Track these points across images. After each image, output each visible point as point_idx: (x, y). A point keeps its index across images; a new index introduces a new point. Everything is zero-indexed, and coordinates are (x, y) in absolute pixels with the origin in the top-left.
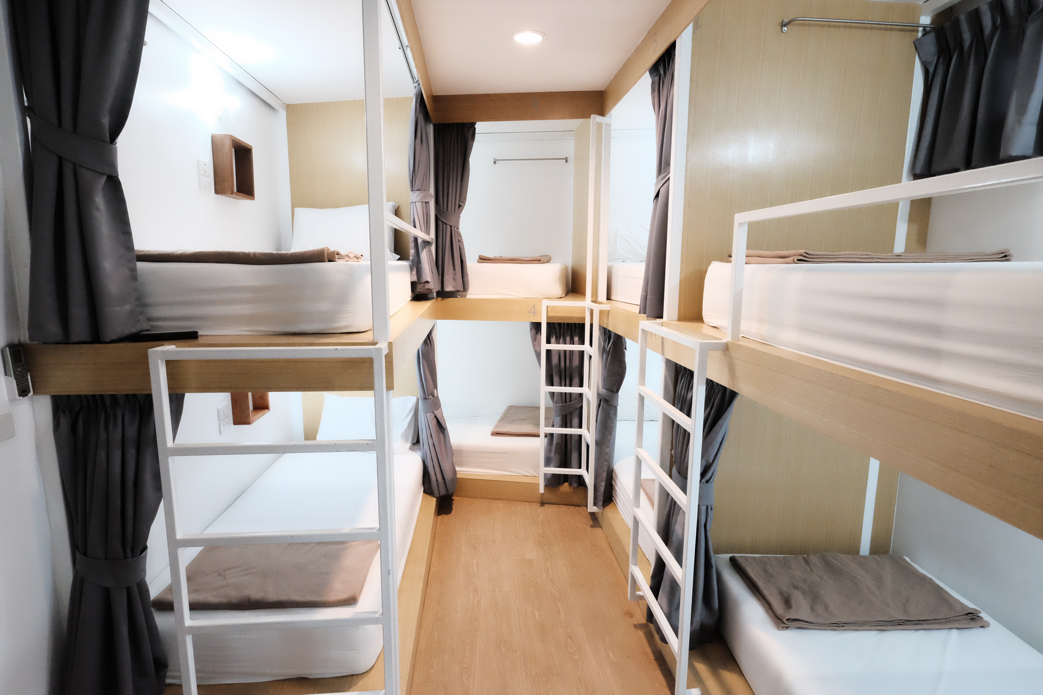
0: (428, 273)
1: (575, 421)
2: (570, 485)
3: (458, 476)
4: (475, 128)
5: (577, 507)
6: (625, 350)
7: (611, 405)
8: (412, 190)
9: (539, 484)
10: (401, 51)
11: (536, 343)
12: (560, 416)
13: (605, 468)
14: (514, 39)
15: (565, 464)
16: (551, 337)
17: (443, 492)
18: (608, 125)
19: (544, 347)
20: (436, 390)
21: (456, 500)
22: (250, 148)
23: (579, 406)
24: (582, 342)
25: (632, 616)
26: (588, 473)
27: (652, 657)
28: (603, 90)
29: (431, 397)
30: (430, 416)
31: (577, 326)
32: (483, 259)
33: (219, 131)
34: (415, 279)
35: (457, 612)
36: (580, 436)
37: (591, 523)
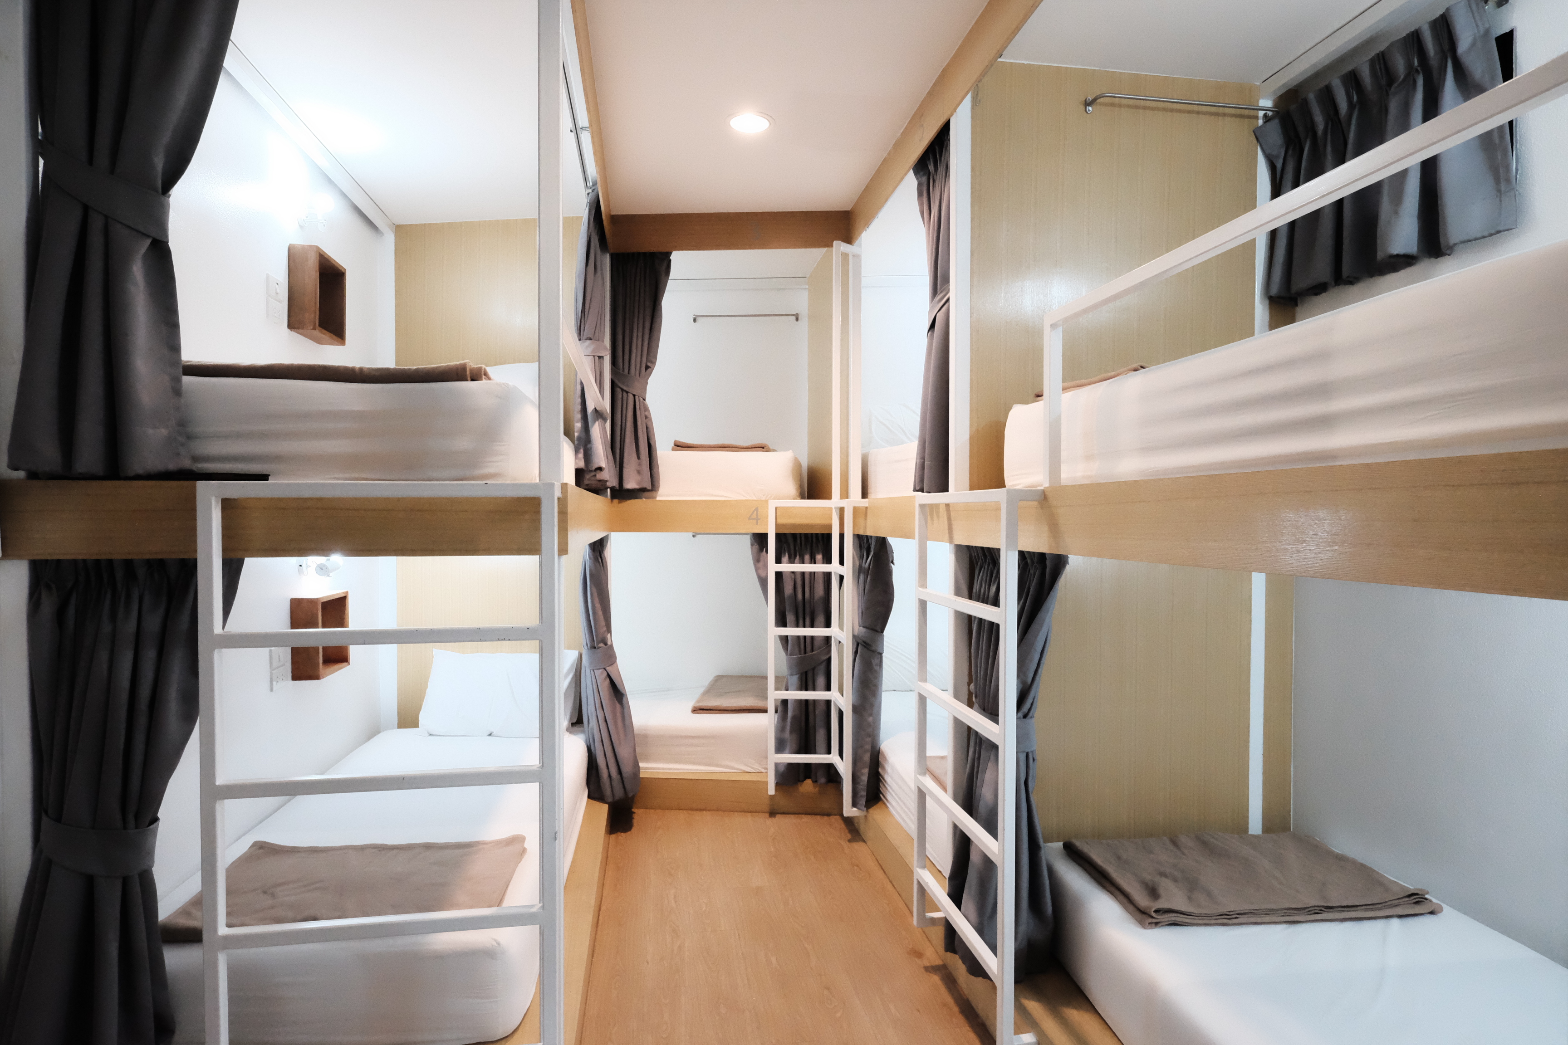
0: (601, 456)
1: (821, 681)
2: (815, 782)
3: (641, 776)
4: (670, 260)
5: (826, 818)
6: (892, 564)
7: (873, 651)
8: (580, 340)
9: (766, 783)
10: (573, 135)
11: (760, 565)
12: (798, 674)
13: (868, 747)
14: (730, 125)
15: (806, 747)
16: (782, 555)
17: (619, 793)
18: (857, 257)
19: (773, 568)
20: (609, 634)
21: (639, 814)
22: (343, 270)
23: (827, 657)
24: (828, 560)
25: (919, 955)
26: (842, 759)
27: (956, 1009)
28: (849, 210)
29: (601, 645)
30: (601, 675)
31: (820, 538)
32: (679, 446)
33: (299, 240)
34: (582, 464)
35: (648, 963)
36: (828, 703)
37: (849, 836)
